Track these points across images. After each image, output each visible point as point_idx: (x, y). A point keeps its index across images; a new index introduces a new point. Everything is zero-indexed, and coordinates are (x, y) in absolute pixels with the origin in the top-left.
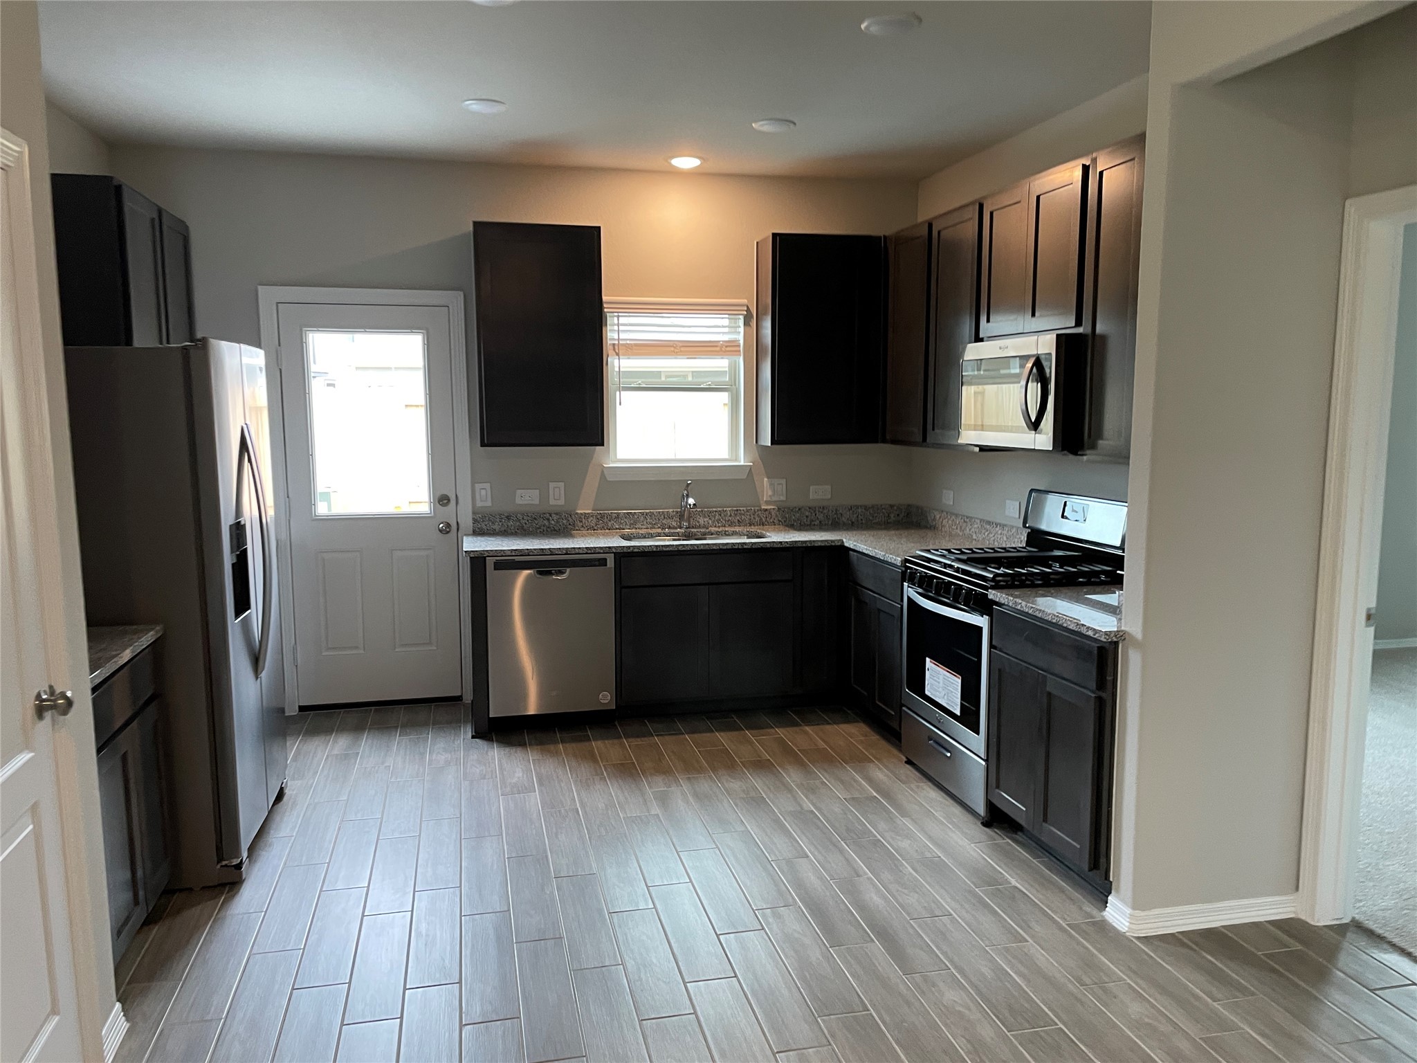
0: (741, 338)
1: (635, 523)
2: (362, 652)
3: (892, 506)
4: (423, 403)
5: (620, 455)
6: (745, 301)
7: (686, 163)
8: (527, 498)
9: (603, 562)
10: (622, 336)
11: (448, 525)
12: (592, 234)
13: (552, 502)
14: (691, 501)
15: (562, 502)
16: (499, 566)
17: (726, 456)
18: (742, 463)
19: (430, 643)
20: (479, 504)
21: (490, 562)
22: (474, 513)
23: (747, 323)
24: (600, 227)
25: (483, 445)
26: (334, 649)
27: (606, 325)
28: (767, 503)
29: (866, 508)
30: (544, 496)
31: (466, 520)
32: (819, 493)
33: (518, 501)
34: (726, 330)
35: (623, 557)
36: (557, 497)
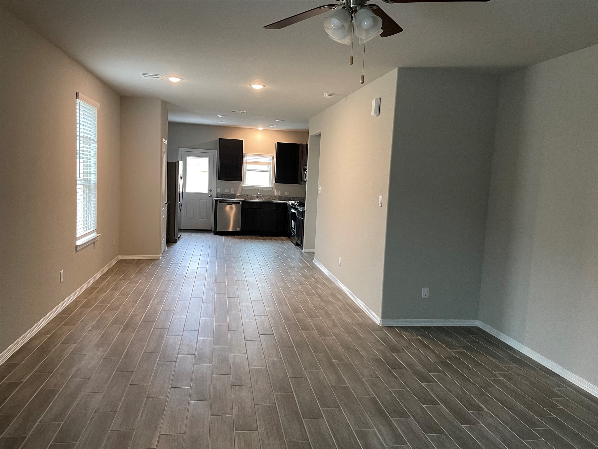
0: (272, 161)
1: (248, 197)
2: (193, 219)
3: (302, 198)
4: (208, 171)
5: (246, 184)
6: (272, 155)
7: (260, 129)
8: (227, 191)
9: (239, 203)
10: (247, 160)
11: (211, 196)
12: (241, 142)
13: (232, 192)
14: (259, 193)
15: (234, 192)
16: (220, 202)
17: (268, 185)
18: (271, 187)
19: (206, 219)
20: (217, 192)
21: (218, 201)
22: (216, 193)
23: (273, 159)
24: (243, 140)
25: (218, 180)
26: (187, 218)
27: (244, 158)
28: (276, 195)
29: (297, 198)
30: (230, 191)
31: (215, 195)
32: (287, 194)
33: (225, 192)
34: (270, 160)
35: (243, 202)
36: (233, 191)
